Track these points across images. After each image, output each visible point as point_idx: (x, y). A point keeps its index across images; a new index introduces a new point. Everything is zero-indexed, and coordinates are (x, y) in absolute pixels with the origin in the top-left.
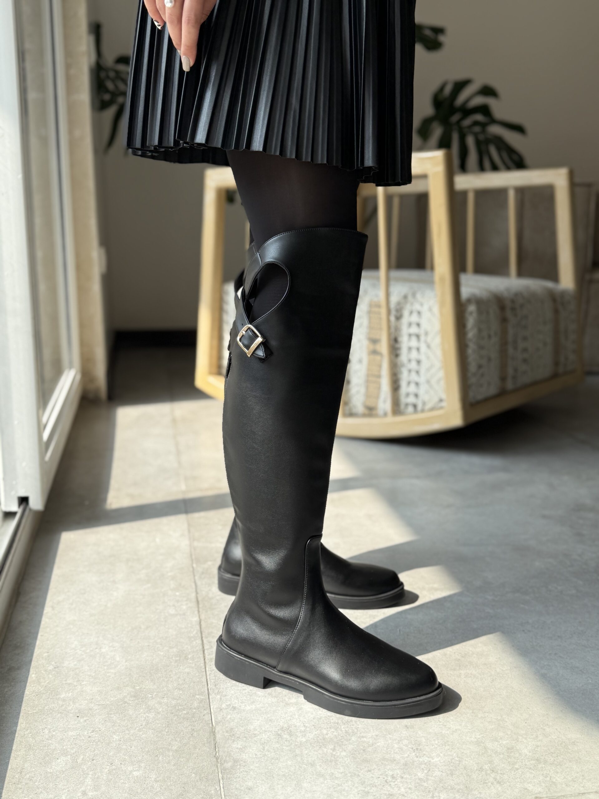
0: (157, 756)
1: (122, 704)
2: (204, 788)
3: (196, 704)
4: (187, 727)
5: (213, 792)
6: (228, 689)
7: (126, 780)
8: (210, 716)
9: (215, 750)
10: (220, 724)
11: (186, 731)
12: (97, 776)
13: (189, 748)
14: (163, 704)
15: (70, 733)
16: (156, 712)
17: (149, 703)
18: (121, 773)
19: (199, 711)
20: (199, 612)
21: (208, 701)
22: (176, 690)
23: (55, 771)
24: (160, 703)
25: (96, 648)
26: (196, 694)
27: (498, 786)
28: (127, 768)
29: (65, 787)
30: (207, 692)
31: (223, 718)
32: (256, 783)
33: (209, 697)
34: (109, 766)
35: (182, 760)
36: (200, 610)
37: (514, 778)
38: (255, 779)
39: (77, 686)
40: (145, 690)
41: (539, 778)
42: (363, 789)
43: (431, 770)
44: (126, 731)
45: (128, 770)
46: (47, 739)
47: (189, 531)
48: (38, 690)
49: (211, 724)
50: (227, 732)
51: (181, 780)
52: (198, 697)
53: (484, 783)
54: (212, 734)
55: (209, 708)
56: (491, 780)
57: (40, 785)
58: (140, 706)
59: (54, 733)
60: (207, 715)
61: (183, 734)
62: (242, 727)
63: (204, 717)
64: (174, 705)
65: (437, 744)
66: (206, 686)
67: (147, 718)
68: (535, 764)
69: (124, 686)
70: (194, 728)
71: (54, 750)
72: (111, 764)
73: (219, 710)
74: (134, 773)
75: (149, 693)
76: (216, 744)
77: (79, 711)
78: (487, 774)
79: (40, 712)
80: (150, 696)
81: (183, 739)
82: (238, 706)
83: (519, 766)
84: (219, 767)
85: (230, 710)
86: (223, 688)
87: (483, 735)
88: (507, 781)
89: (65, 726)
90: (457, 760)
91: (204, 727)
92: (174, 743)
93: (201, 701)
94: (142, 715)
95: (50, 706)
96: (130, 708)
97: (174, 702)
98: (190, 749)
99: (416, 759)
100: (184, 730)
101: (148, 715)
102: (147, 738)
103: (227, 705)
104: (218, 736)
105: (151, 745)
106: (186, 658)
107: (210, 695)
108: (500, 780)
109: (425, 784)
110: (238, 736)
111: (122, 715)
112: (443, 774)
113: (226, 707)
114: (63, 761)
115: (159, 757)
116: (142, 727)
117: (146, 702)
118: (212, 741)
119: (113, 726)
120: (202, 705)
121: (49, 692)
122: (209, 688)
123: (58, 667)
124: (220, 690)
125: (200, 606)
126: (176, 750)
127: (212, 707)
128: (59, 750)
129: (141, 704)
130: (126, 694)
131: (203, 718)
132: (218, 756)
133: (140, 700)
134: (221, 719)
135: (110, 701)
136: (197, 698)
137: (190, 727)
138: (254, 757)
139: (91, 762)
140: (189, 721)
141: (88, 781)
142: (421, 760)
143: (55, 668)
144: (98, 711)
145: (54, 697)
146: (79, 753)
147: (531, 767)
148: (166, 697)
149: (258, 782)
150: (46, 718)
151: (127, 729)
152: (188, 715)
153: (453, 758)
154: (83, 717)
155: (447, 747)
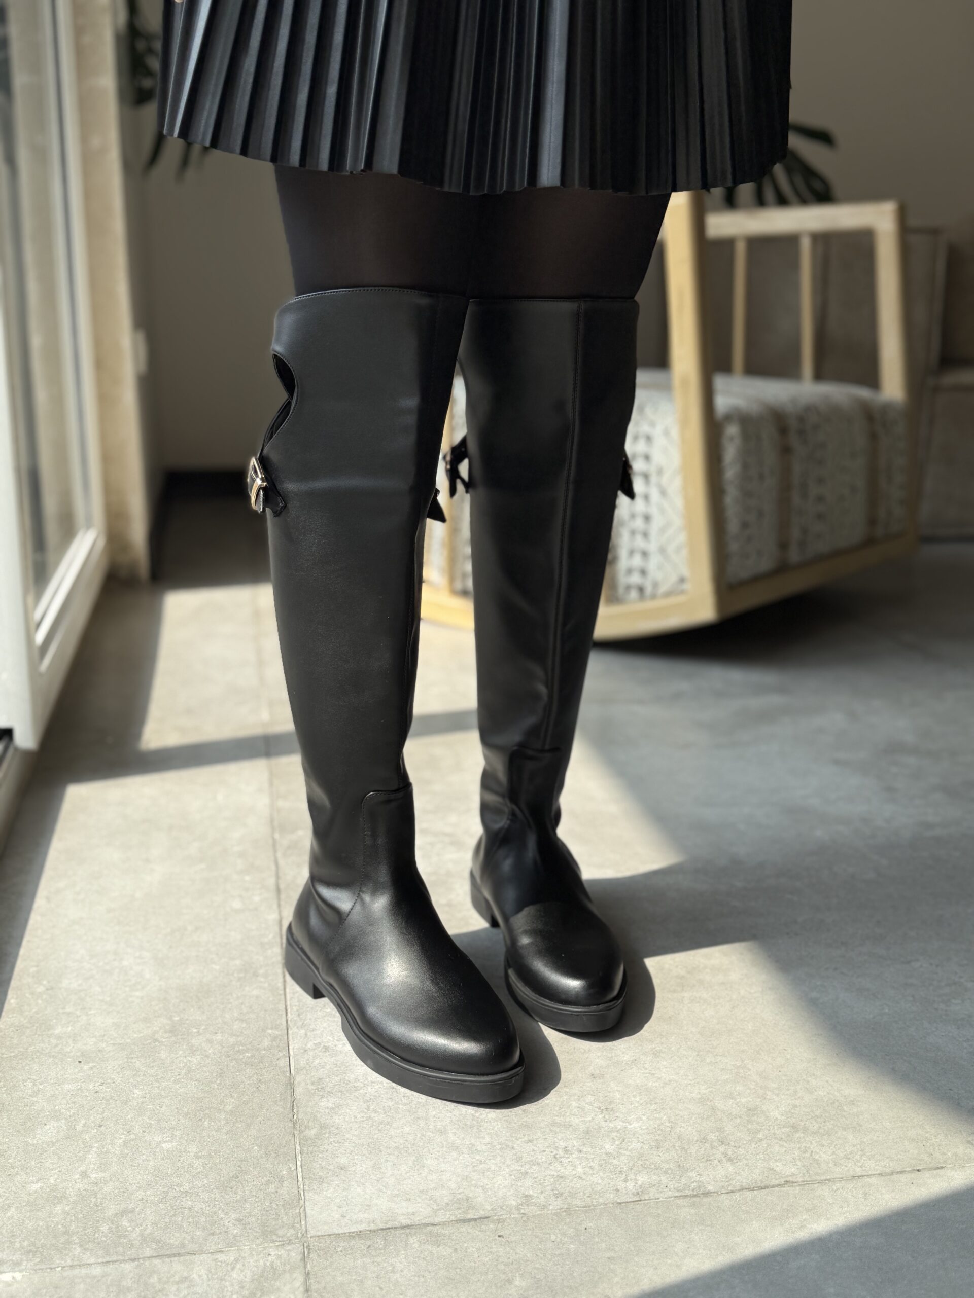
0: (200, 1120)
1: (150, 1044)
2: (272, 1166)
3: (266, 1043)
4: (250, 1077)
5: (284, 1173)
6: (318, 1020)
7: (151, 1156)
8: (288, 1060)
9: (293, 1110)
10: (302, 1073)
11: (248, 1082)
12: (105, 1149)
13: (251, 1108)
14: (215, 1042)
15: (67, 1087)
16: (203, 1055)
17: (193, 1041)
18: (143, 1144)
19: (271, 1052)
20: (279, 905)
21: (286, 1038)
22: (237, 1022)
23: (40, 1142)
24: (210, 1041)
25: (114, 960)
26: (267, 1028)
27: (729, 1164)
28: (153, 1138)
29: (54, 1166)
30: (286, 1025)
31: (307, 1064)
32: (354, 1159)
33: (287, 1032)
34: (125, 1134)
35: (240, 1126)
36: (282, 903)
37: (754, 1153)
38: (351, 1154)
39: (80, 1016)
40: (187, 1022)
41: (794, 1154)
42: (519, 1168)
43: (626, 1141)
44: (154, 1083)
45: (155, 1141)
46: (31, 1096)
47: (271, 784)
48: (19, 1023)
49: (289, 1073)
50: (313, 1083)
51: (236, 1155)
52: (270, 1031)
53: (707, 1160)
54: (289, 1087)
55: (287, 1048)
56: (719, 1155)
57: (15, 1162)
58: (179, 1046)
59: (41, 1087)
60: (283, 1060)
61: (244, 1088)
62: (337, 1076)
63: (278, 1062)
64: (231, 1043)
65: (638, 1102)
66: (284, 1016)
67: (188, 1064)
68: (789, 1133)
69: (155, 1017)
70: (261, 1078)
71: (40, 1111)
72: (128, 1132)
73: (302, 1051)
74: (163, 1145)
75: (194, 1027)
76: (294, 1101)
77: (82, 1053)
78: (712, 1148)
79: (21, 1055)
80: (195, 1031)
81: (243, 1094)
82: (333, 1046)
83: (764, 1135)
84: (296, 1135)
85: (319, 1052)
86: (310, 1019)
87: (711, 1089)
88: (744, 1157)
89: (59, 1076)
90: (668, 1126)
91: (277, 1077)
92: (228, 1100)
93: (275, 1038)
94: (182, 1058)
95: (37, 1047)
96: (162, 1049)
97: (232, 1040)
98: (253, 1109)
99: (603, 1124)
100: (245, 1081)
101: (189, 1059)
102: (186, 1094)
103: (315, 1044)
104: (299, 1090)
105: (192, 1104)
106: (255, 975)
107: (289, 1030)
108: (732, 1157)
109: (616, 1162)
110: (330, 1090)
111: (149, 1059)
112: (644, 1146)
113: (314, 1047)
114: (54, 1127)
115: (205, 1121)
116: (180, 1077)
117: (188, 1040)
118: (289, 1098)
119: (134, 1076)
120: (277, 1043)
121: (37, 1025)
122: (289, 1019)
123: (52, 988)
124: (305, 1022)
125: (283, 896)
126: (231, 1111)
127: (291, 1047)
128: (48, 1112)
129: (179, 1043)
130: (158, 1028)
131: (277, 1064)
132: (296, 1120)
133: (179, 1037)
134: (304, 1064)
135: (132, 1038)
136: (268, 1033)
137: (255, 1076)
138: (353, 1120)
139: (97, 1129)
140: (254, 1067)
141: (92, 1157)
142: (611, 1125)
143: (47, 989)
144: (111, 1054)
145: (44, 1033)
146: (80, 1116)
147: (783, 1137)
148: (221, 1033)
149: (356, 1157)
150: (29, 1065)
151: (157, 1081)
152: (253, 1060)
153: (662, 1124)
154: (89, 1063)
155: (653, 1107)
